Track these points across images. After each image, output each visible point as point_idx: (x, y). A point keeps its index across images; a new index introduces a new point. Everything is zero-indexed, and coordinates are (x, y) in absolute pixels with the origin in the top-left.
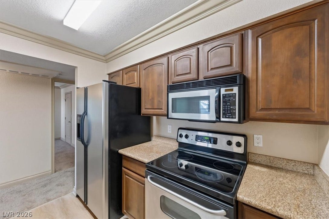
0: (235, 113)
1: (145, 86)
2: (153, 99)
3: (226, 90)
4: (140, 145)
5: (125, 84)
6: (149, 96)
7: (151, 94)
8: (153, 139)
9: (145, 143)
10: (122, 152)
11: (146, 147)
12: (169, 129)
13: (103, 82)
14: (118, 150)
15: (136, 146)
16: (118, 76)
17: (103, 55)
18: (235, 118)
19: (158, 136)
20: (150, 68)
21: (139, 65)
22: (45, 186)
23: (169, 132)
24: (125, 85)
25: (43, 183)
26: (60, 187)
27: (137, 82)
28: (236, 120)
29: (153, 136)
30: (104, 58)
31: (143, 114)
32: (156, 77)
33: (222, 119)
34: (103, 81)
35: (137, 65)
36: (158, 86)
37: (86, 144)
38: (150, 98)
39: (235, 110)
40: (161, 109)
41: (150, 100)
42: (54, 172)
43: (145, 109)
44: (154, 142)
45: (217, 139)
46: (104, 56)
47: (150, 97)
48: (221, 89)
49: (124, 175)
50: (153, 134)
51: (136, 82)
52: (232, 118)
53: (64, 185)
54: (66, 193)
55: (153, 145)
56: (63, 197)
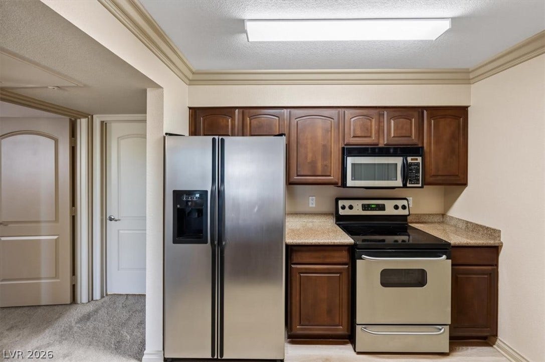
0: (419, 179)
2: (314, 162)
3: (412, 159)
7: (310, 156)
12: (311, 202)
17: (194, 71)
18: (419, 184)
23: (311, 205)
28: (420, 185)
31: (293, 182)
33: (408, 185)
36: (324, 146)
38: (309, 160)
39: (419, 176)
40: (330, 176)
43: (298, 175)
45: (384, 205)
46: (193, 73)
47: (308, 158)
48: (408, 158)
52: (417, 184)
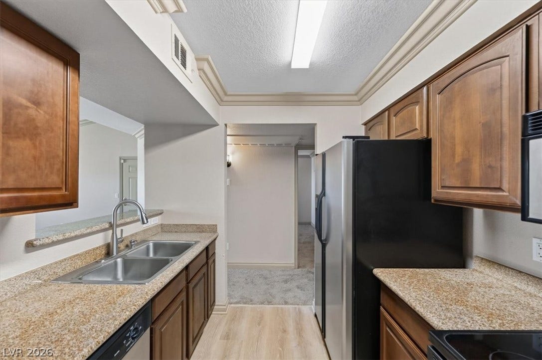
1: (441, 131)
2: (466, 161)
4: (427, 270)
5: (393, 137)
6: (453, 156)
7: (459, 150)
8: (474, 264)
9: (443, 270)
10: (380, 274)
11: (443, 281)
12: (536, 250)
13: (343, 140)
14: (372, 268)
15: (418, 270)
16: (381, 123)
17: (354, 93)
19: (490, 261)
20: (456, 85)
21: (425, 89)
22: (286, 281)
23: (536, 258)
24: (394, 139)
25: (285, 277)
26: (299, 291)
27: (421, 126)
29: (471, 257)
30: (356, 98)
31: (436, 200)
32: (476, 102)
34: (343, 137)
35: (421, 88)
36: (486, 125)
37: (324, 242)
38: (458, 159)
41: (458, 165)
42: (297, 267)
43: (443, 187)
44: (474, 273)
46: (356, 94)
47: (457, 157)
49: (384, 325)
50: (472, 251)
51: (417, 126)
53: (304, 291)
54: (305, 303)
55: (469, 281)
56: (300, 306)
